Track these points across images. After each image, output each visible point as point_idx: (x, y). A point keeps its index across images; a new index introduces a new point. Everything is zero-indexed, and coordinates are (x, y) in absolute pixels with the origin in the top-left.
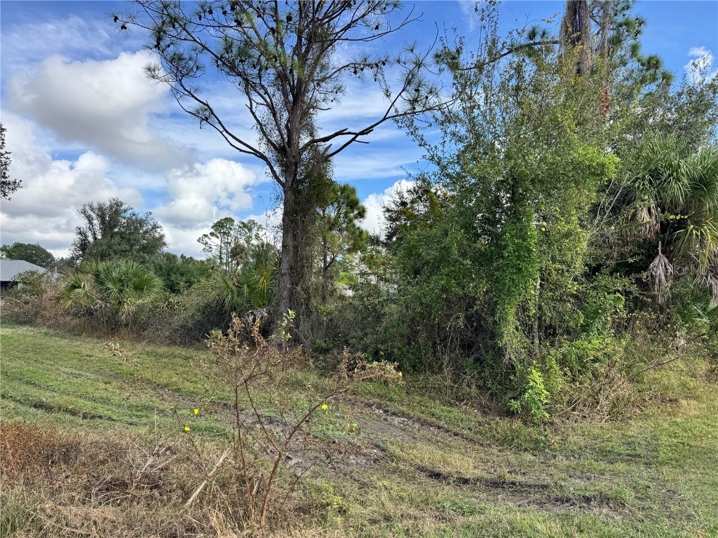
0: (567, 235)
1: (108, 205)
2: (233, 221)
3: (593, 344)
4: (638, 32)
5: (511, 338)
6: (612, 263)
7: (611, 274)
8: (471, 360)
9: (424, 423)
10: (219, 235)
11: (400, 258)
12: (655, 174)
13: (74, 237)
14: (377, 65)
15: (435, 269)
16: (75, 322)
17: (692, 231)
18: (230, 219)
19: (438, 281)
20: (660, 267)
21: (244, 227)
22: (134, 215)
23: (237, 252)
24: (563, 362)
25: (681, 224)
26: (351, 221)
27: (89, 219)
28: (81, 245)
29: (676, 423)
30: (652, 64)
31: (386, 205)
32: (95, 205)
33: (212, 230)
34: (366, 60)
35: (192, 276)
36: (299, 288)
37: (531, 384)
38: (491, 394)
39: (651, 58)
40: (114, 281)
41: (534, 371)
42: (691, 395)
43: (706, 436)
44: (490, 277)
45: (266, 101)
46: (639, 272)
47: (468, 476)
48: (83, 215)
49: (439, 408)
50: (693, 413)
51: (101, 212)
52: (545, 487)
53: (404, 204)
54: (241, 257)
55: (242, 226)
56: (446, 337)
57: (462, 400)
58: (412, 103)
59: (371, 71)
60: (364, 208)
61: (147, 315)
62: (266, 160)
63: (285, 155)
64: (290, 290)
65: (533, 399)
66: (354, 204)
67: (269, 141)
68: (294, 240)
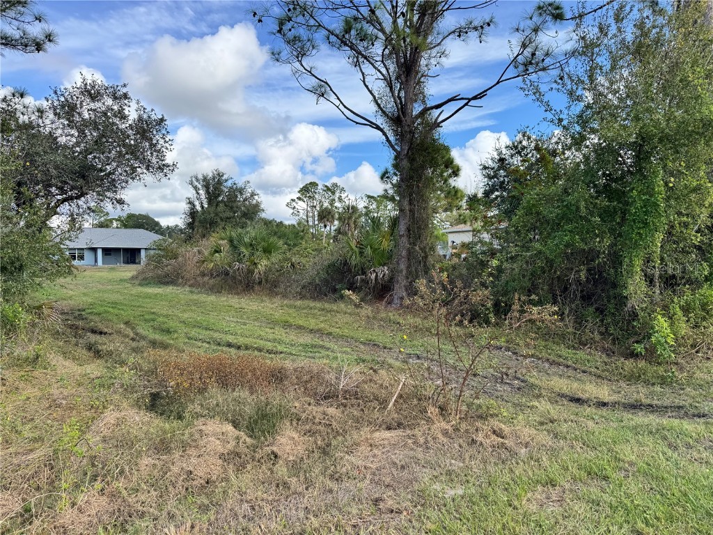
0: (695, 190)
1: (211, 176)
2: (317, 185)
5: (636, 289)
8: (591, 309)
9: (553, 363)
10: (305, 199)
11: (520, 216)
13: (184, 207)
14: (482, 27)
15: (557, 226)
16: (212, 282)
18: (315, 183)
19: (563, 238)
21: (328, 190)
22: (235, 184)
23: (325, 216)
24: (686, 310)
26: (446, 181)
27: (196, 188)
28: (191, 213)
32: (200, 177)
33: (299, 195)
34: (471, 23)
35: (288, 239)
36: (417, 248)
37: (657, 328)
38: (613, 340)
40: (246, 245)
41: (659, 317)
44: (612, 231)
45: (383, 75)
47: (606, 401)
48: (190, 186)
49: (564, 351)
51: (206, 183)
52: (679, 407)
53: (502, 160)
54: (328, 220)
55: (326, 189)
56: (566, 289)
57: (586, 345)
58: (526, 66)
59: (476, 34)
60: (458, 167)
61: (277, 274)
62: (381, 130)
63: (400, 124)
64: (409, 250)
65: (660, 341)
66: (449, 163)
67: (384, 112)
68: (410, 204)
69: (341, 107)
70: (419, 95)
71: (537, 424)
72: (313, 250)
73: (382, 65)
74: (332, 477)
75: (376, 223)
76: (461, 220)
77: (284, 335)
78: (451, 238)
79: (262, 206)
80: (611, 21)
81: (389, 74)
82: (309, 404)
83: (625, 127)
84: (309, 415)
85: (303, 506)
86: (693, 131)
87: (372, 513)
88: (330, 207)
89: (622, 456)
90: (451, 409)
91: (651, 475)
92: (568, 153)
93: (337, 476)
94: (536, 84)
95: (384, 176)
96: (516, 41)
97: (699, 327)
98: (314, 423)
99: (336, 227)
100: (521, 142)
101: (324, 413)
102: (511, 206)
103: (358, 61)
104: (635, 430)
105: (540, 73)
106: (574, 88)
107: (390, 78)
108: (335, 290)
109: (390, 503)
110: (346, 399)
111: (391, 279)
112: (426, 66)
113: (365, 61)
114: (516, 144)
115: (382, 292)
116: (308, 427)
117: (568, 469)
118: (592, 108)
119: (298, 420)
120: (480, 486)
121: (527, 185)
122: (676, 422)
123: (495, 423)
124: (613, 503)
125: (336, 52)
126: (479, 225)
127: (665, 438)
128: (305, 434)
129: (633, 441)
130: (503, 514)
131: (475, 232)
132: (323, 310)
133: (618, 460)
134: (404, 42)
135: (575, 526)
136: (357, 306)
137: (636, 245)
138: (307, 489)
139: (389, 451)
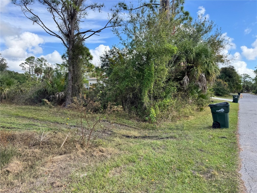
0: (162, 70)
2: (34, 58)
3: (168, 101)
4: (183, 2)
5: (146, 100)
6: (173, 78)
7: (173, 81)
8: (133, 107)
9: (121, 125)
10: (29, 64)
11: (112, 75)
12: (186, 52)
14: (100, 7)
15: (124, 79)
17: (195, 69)
18: (33, 57)
19: (125, 83)
20: (186, 79)
21: (39, 60)
23: (38, 71)
24: (159, 106)
25: (192, 67)
26: (87, 61)
29: (188, 121)
30: (187, 14)
31: (101, 56)
33: (26, 61)
34: (96, 4)
35: (20, 80)
36: (76, 85)
37: (151, 112)
38: (140, 116)
39: (186, 12)
41: (152, 109)
42: (192, 115)
43: (195, 124)
44: (140, 82)
45: (62, 18)
46: (180, 81)
47: (137, 136)
49: (125, 121)
50: (192, 119)
52: (157, 136)
53: (107, 56)
54: (39, 73)
55: (38, 60)
56: (126, 100)
57: (132, 118)
58: (114, 23)
59: (98, 8)
60: (92, 56)
61: (13, 95)
62: (61, 39)
63: (69, 37)
64: (72, 86)
65: (152, 116)
66: (88, 54)
67: (62, 32)
68: (73, 68)
69: (44, 27)
70: (77, 28)
71: (115, 146)
72: (32, 85)
73: (61, 13)
74: (34, 177)
75: (59, 75)
76: (93, 76)
77: (16, 120)
78: (90, 82)
79: (7, 65)
80: (140, 13)
81: (64, 18)
82: (26, 149)
83: (144, 48)
84: (26, 153)
85: (19, 191)
86: (162, 52)
87: (50, 189)
88: (40, 67)
89: (139, 154)
90: (85, 145)
91: (148, 159)
92: (128, 56)
93: (36, 176)
94: (117, 30)
95: (63, 57)
96: (111, 14)
97: (163, 112)
98: (28, 156)
99: (43, 76)
100: (113, 50)
101: (33, 152)
102: (110, 72)
103: (52, 10)
104: (144, 145)
105: (119, 26)
106: (129, 33)
107: (65, 19)
108: (41, 101)
109: (58, 183)
110: (43, 145)
111: (65, 97)
112: (79, 17)
113: (55, 11)
114: (112, 50)
115: (61, 102)
116: (25, 158)
117: (123, 161)
118: (134, 41)
119: (20, 155)
120: (93, 171)
121: (115, 65)
122: (155, 141)
123: (101, 148)
124: (136, 170)
125: (43, 5)
126: (99, 78)
127: (152, 147)
128: (24, 161)
129: (143, 148)
130: (100, 180)
131: (98, 80)
132: (35, 109)
133: (138, 155)
134: (71, 6)
135: (124, 180)
136: (50, 107)
137: (146, 87)
138: (22, 184)
139: (59, 163)
